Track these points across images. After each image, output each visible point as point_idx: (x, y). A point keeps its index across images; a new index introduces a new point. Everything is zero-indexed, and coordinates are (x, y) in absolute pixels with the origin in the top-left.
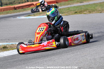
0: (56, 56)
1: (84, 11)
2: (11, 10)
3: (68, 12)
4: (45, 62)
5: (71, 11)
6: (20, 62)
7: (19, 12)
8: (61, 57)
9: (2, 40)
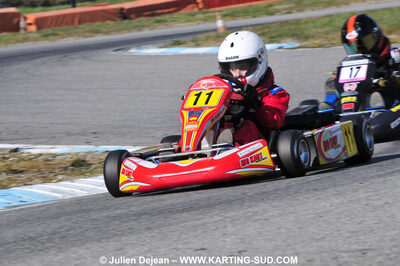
0: (275, 204)
1: (390, 33)
2: (108, 22)
8: (292, 209)
9: (68, 134)
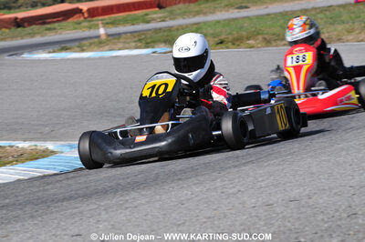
1: (248, 39)
2: (4, 29)
4: (103, 213)
7: (32, 37)
8: (158, 197)
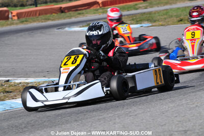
0: (140, 107)
2: (54, 14)
3: (165, 19)
4: (117, 119)
5: (172, 16)
6: (69, 118)
7: (70, 18)
8: (148, 110)
9: (34, 72)
